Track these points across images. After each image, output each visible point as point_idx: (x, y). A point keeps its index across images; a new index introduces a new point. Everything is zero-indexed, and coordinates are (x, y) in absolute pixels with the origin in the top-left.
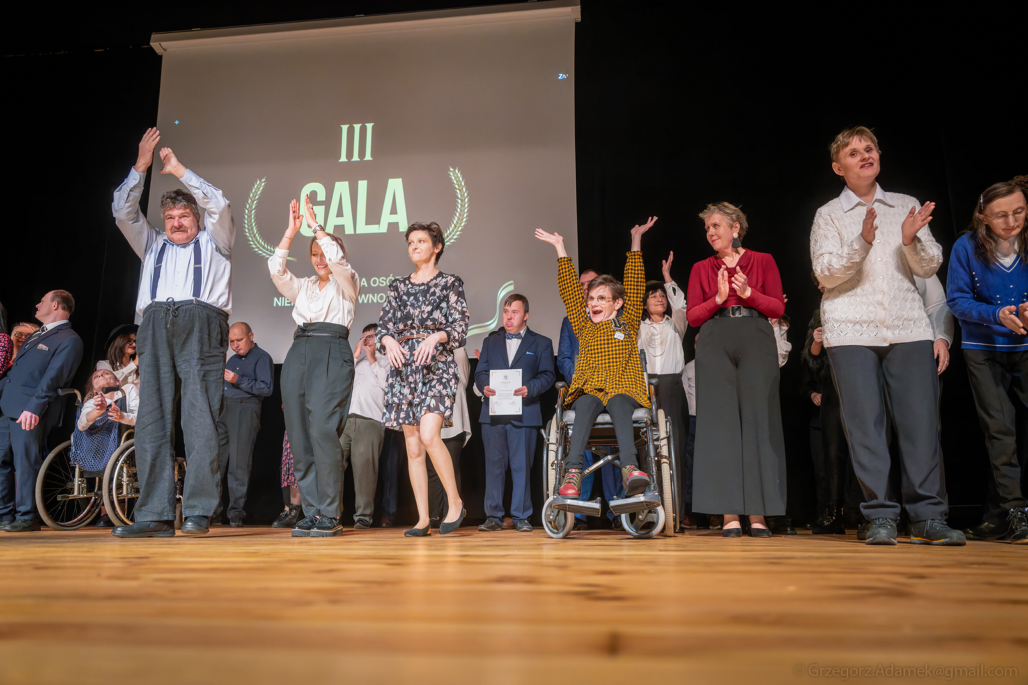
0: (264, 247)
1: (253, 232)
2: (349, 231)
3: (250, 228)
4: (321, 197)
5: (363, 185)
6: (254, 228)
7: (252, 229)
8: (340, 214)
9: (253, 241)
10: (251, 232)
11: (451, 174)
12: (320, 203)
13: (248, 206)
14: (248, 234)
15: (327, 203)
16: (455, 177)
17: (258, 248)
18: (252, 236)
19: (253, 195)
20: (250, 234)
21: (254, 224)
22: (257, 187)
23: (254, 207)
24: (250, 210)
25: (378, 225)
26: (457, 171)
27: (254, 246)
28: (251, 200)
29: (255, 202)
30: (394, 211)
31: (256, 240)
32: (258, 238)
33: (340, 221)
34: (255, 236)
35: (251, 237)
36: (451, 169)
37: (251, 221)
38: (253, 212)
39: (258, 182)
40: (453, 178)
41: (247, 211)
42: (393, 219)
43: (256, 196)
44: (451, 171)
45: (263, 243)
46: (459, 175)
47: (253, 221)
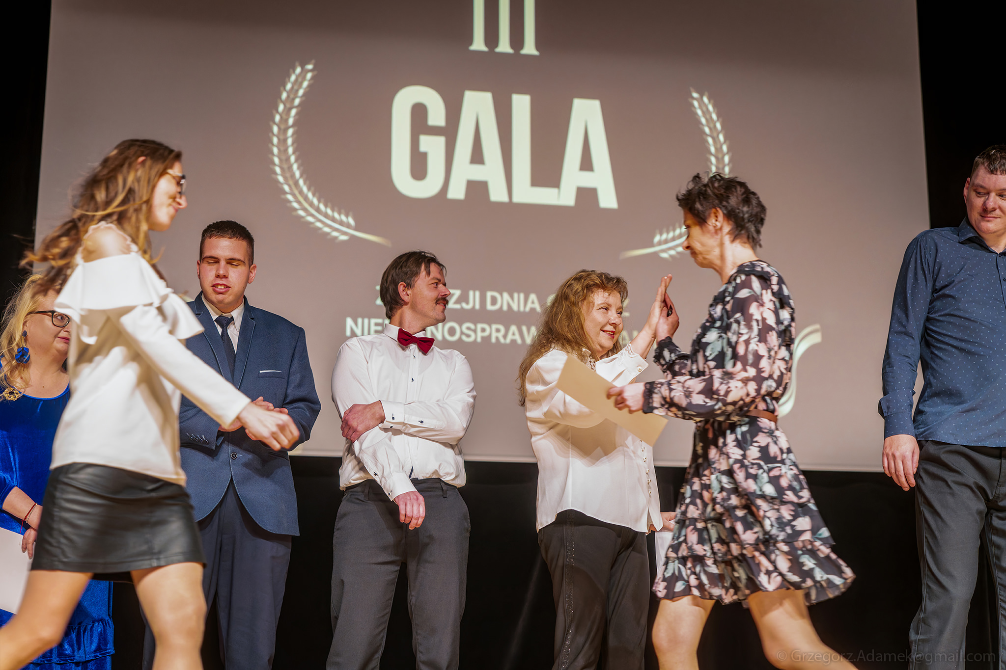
0: (318, 210)
1: (293, 176)
2: (498, 194)
3: (285, 166)
4: (437, 116)
5: (521, 104)
6: (295, 167)
7: (290, 167)
8: (477, 157)
9: (294, 195)
10: (288, 175)
11: (696, 103)
12: (435, 131)
13: (277, 118)
14: (281, 179)
15: (450, 132)
16: (703, 112)
17: (305, 210)
18: (291, 182)
19: (288, 97)
20: (285, 178)
21: (293, 159)
22: (296, 80)
23: (291, 121)
24: (283, 127)
25: (555, 190)
26: (705, 99)
27: (295, 205)
28: (285, 106)
29: (293, 112)
30: (587, 164)
31: (301, 192)
32: (305, 189)
33: (477, 173)
34: (296, 183)
35: (289, 186)
36: (695, 95)
37: (286, 150)
38: (290, 132)
39: (298, 70)
40: (699, 112)
41: (275, 129)
42: (587, 180)
43: (293, 99)
44: (693, 98)
45: (315, 201)
46: (710, 108)
47: (290, 150)
